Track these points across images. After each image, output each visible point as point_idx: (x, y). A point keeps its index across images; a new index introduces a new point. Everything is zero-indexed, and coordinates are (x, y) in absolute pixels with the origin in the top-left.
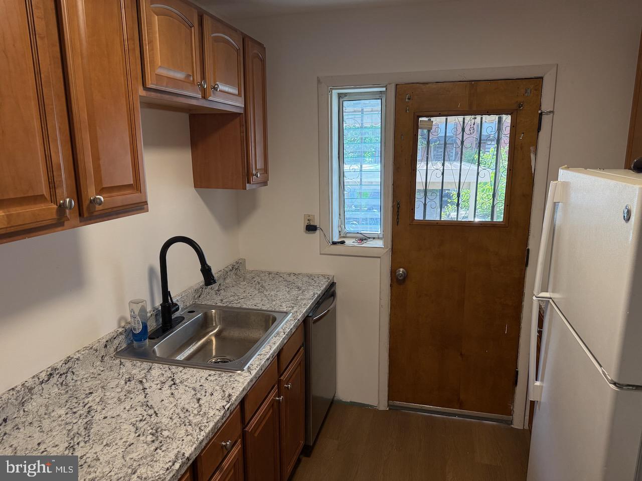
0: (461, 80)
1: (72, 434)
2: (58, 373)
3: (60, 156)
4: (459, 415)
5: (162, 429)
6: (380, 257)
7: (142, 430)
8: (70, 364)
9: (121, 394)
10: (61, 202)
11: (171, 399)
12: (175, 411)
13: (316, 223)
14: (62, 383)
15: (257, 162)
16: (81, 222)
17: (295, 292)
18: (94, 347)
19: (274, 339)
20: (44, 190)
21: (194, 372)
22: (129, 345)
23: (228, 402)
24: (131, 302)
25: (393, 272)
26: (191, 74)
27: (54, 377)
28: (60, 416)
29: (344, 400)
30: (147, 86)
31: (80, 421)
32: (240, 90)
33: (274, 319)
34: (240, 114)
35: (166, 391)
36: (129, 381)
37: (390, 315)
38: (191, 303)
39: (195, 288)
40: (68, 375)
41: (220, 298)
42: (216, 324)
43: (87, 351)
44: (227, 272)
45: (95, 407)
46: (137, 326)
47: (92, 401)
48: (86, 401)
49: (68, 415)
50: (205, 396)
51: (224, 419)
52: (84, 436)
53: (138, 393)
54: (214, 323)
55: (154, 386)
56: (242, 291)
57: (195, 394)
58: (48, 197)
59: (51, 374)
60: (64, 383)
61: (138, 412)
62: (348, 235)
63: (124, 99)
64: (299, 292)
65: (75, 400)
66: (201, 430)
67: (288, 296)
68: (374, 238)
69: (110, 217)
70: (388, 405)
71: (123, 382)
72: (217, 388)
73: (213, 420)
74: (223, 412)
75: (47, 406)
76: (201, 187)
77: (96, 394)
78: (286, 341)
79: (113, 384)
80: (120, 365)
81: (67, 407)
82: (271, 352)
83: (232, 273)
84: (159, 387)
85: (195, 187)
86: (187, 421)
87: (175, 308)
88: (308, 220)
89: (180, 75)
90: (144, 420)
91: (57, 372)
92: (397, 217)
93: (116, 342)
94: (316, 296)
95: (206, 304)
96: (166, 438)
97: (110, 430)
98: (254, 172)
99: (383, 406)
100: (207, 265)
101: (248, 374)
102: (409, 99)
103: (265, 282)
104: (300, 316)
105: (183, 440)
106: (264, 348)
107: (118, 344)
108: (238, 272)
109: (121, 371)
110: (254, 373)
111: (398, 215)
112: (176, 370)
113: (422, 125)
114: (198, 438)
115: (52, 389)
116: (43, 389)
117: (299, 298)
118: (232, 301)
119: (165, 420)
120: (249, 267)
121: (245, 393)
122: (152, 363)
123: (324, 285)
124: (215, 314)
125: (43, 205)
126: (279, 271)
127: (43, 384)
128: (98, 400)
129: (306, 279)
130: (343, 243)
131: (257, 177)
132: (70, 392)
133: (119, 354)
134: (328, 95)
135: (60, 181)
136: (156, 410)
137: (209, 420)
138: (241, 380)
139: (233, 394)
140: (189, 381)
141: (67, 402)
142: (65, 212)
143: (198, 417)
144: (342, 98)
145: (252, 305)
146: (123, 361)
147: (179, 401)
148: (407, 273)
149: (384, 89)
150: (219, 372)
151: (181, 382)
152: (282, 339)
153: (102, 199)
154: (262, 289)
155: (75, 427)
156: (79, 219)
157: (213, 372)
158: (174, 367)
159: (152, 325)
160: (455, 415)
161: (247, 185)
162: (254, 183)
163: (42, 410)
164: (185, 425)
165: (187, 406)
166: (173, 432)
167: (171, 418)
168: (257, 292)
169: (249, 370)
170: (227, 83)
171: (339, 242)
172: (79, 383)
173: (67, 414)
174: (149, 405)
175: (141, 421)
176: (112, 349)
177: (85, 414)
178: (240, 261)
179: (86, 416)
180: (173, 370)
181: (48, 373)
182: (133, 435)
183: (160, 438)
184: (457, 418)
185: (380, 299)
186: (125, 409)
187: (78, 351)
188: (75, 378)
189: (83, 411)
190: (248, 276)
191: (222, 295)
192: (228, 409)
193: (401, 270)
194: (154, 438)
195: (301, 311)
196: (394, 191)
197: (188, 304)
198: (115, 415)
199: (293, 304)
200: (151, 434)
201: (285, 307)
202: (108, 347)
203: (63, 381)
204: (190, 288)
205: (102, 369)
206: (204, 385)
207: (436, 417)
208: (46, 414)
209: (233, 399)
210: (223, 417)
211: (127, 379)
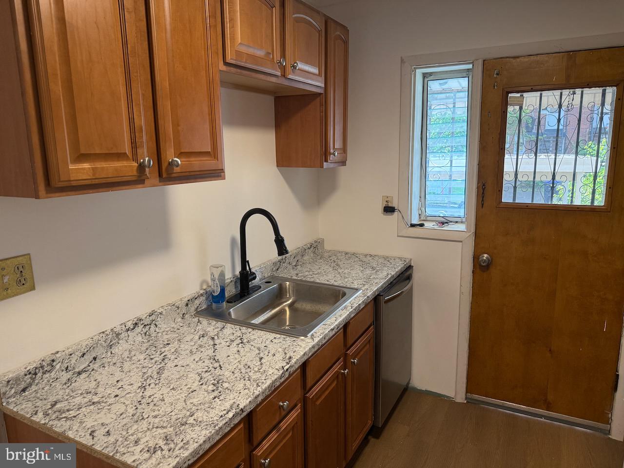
0: (558, 51)
1: (146, 376)
2: (143, 324)
3: (143, 120)
4: (546, 417)
5: (223, 381)
6: (461, 242)
7: (206, 380)
8: (153, 317)
9: (193, 348)
10: (142, 161)
11: (237, 356)
12: (237, 366)
13: (395, 204)
14: (146, 333)
15: (335, 142)
16: (160, 182)
17: (368, 272)
18: (176, 304)
19: (341, 312)
20: (127, 150)
21: (262, 334)
22: (208, 306)
23: (288, 363)
24: (212, 266)
25: (476, 258)
26: (270, 51)
27: (138, 326)
28: (139, 361)
29: (418, 388)
30: (227, 61)
31: (155, 366)
32: (320, 70)
33: (344, 294)
34: (320, 94)
35: (234, 348)
36: (203, 336)
37: (471, 304)
38: (269, 275)
39: (274, 261)
40: (152, 326)
41: (296, 272)
42: (290, 295)
43: (170, 307)
44: (305, 250)
45: (169, 356)
46: (215, 288)
47: (168, 351)
48: (163, 350)
49: (146, 361)
50: (268, 355)
51: (283, 379)
52: (155, 379)
53: (208, 348)
54: (288, 294)
55: (224, 343)
56: (317, 267)
57: (259, 354)
58: (130, 156)
59: (136, 324)
60: (147, 333)
61: (205, 364)
62: (429, 218)
63: (204, 72)
64: (372, 272)
65: (154, 349)
66: (258, 385)
67: (361, 274)
68: (457, 222)
69: (188, 181)
70: (466, 398)
71: (198, 337)
72: (280, 350)
73: (271, 378)
74: (281, 372)
75: (130, 351)
76: (283, 166)
77: (173, 345)
78: (352, 315)
79: (188, 338)
80: (198, 322)
81: (146, 353)
82: (336, 323)
83: (310, 251)
84: (228, 344)
85: (277, 166)
86: (247, 376)
87: (252, 277)
88: (387, 201)
89: (260, 53)
90: (209, 372)
91: (142, 322)
92: (481, 199)
93: (197, 302)
94: (390, 276)
95: (282, 277)
96: (225, 389)
97: (178, 377)
98: (332, 151)
99: (461, 398)
100: (280, 236)
101: (311, 340)
102: (497, 74)
103: (341, 261)
104: (369, 294)
105: (240, 393)
106: (330, 319)
107: (198, 304)
108: (316, 250)
109: (198, 328)
110: (317, 341)
111: (483, 197)
112: (246, 331)
113: (512, 101)
114: (254, 393)
115: (136, 337)
116: (129, 336)
117: (371, 277)
118: (307, 276)
119: (227, 374)
120: (327, 247)
121: (306, 358)
122: (226, 323)
123: (399, 267)
124: (289, 286)
125: (125, 162)
126: (356, 252)
127: (129, 332)
128: (173, 350)
129: (381, 260)
130: (422, 225)
131: (335, 155)
132: (151, 342)
133: (199, 313)
134: (411, 74)
135: (141, 142)
136: (221, 364)
137: (266, 378)
138: (303, 346)
139: (293, 357)
140: (256, 341)
141: (147, 349)
142: (145, 170)
143: (258, 374)
144: (427, 78)
145: (324, 280)
146: (200, 319)
147: (244, 358)
148: (492, 259)
149: (470, 66)
150: (284, 336)
151: (248, 342)
152: (348, 313)
153: (180, 163)
154: (336, 266)
155: (150, 370)
156: (158, 179)
157: (279, 336)
158: (244, 328)
159: (230, 291)
160: (541, 416)
161: (325, 164)
162: (331, 161)
163: (126, 354)
164: (244, 380)
165: (249, 364)
166: (232, 384)
167: (233, 372)
168: (331, 269)
169: (312, 337)
170: (307, 62)
171: (418, 225)
172: (160, 334)
173: (145, 359)
174: (216, 359)
175: (206, 372)
176: (193, 309)
177: (160, 361)
178: (319, 241)
179: (161, 363)
180: (243, 331)
181: (134, 322)
182: (197, 383)
183: (220, 388)
184: (543, 420)
185: (461, 286)
186: (194, 360)
187: (162, 307)
188: (157, 330)
189: (159, 358)
190: (326, 254)
191: (299, 270)
192: (287, 370)
193: (486, 255)
194: (215, 388)
195: (371, 290)
196: (479, 172)
197: (266, 275)
198: (185, 364)
199: (365, 282)
200: (212, 384)
201: (356, 284)
202: (189, 306)
203: (147, 331)
204: (268, 261)
205: (181, 325)
206: (269, 346)
207: (517, 416)
208: (128, 357)
209: (293, 362)
210: (281, 377)
211: (201, 335)
